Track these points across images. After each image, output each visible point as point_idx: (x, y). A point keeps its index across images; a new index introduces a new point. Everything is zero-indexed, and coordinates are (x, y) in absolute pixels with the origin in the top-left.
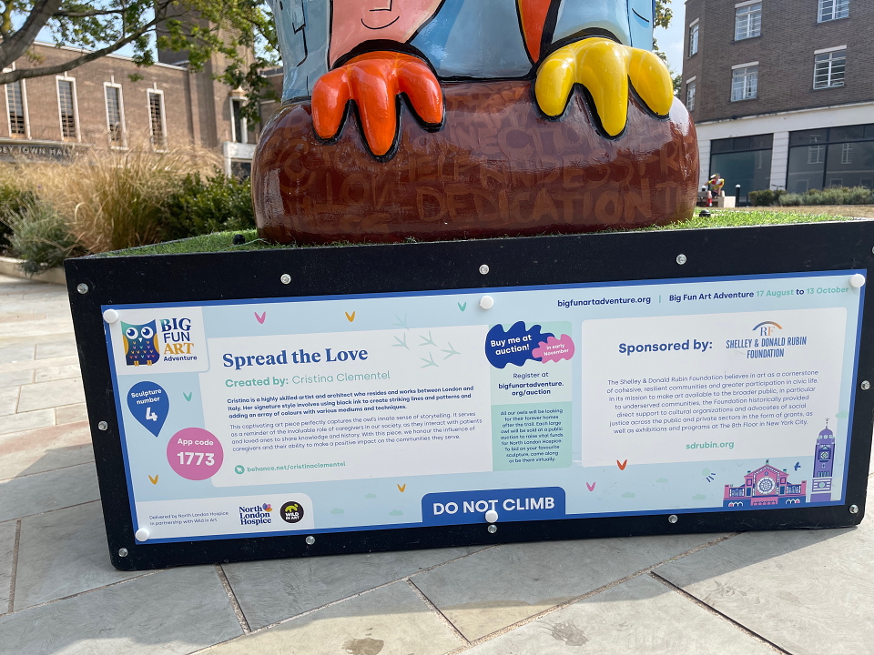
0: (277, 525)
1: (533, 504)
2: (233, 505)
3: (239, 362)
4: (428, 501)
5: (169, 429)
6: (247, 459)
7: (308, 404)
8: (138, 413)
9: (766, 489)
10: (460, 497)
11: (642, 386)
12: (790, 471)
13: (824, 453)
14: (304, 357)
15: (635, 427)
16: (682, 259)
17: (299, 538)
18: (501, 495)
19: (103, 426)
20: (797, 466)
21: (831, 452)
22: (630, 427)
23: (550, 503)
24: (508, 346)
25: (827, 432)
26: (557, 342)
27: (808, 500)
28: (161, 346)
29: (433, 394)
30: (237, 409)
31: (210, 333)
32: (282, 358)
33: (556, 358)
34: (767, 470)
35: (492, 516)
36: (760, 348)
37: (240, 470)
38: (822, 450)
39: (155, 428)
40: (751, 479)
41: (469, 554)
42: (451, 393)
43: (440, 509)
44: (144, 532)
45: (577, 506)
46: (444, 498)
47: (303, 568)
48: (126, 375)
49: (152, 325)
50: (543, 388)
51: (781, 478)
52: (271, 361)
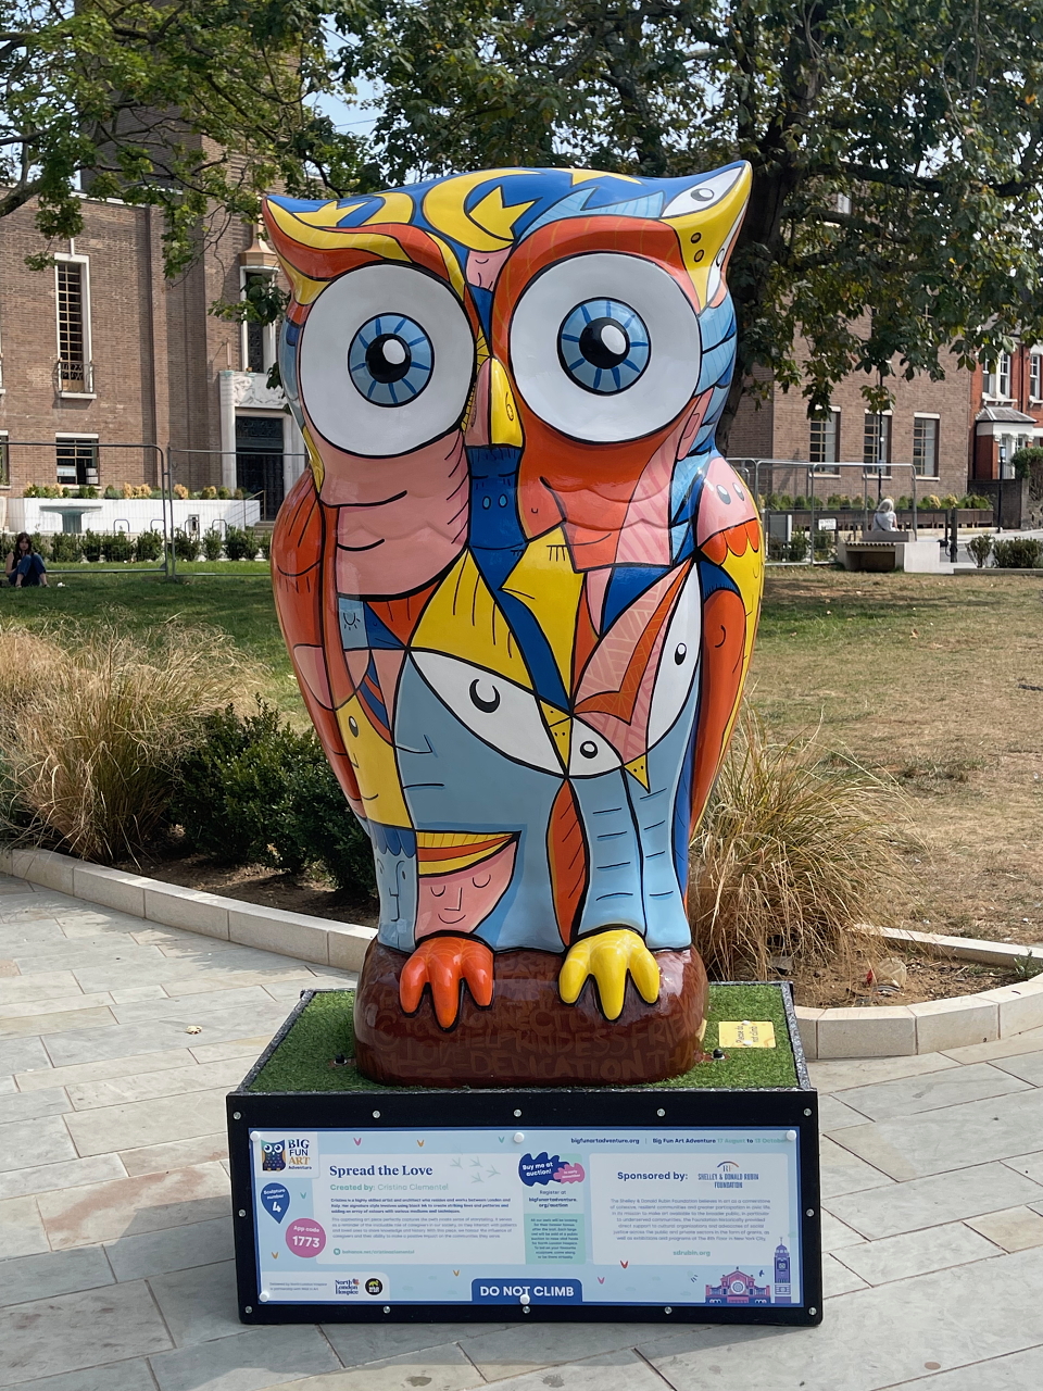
0: (362, 1296)
1: (557, 1291)
2: (330, 1278)
3: (340, 1173)
4: (477, 1284)
5: (289, 1218)
6: (342, 1244)
7: (389, 1205)
8: (268, 1205)
9: (738, 1288)
10: (501, 1283)
11: (636, 1204)
12: (756, 1276)
13: (781, 1263)
14: (387, 1171)
15: (633, 1236)
16: (661, 1113)
17: (379, 1307)
18: (532, 1283)
19: (242, 1213)
20: (761, 1273)
21: (787, 1263)
22: (629, 1235)
23: (570, 1292)
24: (535, 1170)
25: (781, 1247)
26: (572, 1169)
27: (773, 1301)
28: (287, 1158)
29: (479, 1203)
30: (337, 1207)
31: (321, 1151)
32: (371, 1171)
33: (571, 1181)
34: (738, 1275)
35: (525, 1299)
36: (724, 1180)
37: (337, 1252)
38: (780, 1262)
39: (278, 1217)
40: (726, 1281)
41: (507, 1328)
42: (495, 1203)
43: (485, 1291)
44: (266, 1295)
45: (590, 1296)
46: (489, 1283)
47: (381, 1331)
48: (262, 1177)
49: (282, 1143)
50: (562, 1203)
51: (750, 1282)
52: (364, 1172)
